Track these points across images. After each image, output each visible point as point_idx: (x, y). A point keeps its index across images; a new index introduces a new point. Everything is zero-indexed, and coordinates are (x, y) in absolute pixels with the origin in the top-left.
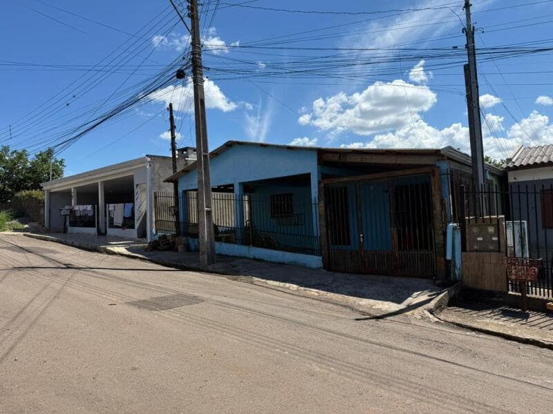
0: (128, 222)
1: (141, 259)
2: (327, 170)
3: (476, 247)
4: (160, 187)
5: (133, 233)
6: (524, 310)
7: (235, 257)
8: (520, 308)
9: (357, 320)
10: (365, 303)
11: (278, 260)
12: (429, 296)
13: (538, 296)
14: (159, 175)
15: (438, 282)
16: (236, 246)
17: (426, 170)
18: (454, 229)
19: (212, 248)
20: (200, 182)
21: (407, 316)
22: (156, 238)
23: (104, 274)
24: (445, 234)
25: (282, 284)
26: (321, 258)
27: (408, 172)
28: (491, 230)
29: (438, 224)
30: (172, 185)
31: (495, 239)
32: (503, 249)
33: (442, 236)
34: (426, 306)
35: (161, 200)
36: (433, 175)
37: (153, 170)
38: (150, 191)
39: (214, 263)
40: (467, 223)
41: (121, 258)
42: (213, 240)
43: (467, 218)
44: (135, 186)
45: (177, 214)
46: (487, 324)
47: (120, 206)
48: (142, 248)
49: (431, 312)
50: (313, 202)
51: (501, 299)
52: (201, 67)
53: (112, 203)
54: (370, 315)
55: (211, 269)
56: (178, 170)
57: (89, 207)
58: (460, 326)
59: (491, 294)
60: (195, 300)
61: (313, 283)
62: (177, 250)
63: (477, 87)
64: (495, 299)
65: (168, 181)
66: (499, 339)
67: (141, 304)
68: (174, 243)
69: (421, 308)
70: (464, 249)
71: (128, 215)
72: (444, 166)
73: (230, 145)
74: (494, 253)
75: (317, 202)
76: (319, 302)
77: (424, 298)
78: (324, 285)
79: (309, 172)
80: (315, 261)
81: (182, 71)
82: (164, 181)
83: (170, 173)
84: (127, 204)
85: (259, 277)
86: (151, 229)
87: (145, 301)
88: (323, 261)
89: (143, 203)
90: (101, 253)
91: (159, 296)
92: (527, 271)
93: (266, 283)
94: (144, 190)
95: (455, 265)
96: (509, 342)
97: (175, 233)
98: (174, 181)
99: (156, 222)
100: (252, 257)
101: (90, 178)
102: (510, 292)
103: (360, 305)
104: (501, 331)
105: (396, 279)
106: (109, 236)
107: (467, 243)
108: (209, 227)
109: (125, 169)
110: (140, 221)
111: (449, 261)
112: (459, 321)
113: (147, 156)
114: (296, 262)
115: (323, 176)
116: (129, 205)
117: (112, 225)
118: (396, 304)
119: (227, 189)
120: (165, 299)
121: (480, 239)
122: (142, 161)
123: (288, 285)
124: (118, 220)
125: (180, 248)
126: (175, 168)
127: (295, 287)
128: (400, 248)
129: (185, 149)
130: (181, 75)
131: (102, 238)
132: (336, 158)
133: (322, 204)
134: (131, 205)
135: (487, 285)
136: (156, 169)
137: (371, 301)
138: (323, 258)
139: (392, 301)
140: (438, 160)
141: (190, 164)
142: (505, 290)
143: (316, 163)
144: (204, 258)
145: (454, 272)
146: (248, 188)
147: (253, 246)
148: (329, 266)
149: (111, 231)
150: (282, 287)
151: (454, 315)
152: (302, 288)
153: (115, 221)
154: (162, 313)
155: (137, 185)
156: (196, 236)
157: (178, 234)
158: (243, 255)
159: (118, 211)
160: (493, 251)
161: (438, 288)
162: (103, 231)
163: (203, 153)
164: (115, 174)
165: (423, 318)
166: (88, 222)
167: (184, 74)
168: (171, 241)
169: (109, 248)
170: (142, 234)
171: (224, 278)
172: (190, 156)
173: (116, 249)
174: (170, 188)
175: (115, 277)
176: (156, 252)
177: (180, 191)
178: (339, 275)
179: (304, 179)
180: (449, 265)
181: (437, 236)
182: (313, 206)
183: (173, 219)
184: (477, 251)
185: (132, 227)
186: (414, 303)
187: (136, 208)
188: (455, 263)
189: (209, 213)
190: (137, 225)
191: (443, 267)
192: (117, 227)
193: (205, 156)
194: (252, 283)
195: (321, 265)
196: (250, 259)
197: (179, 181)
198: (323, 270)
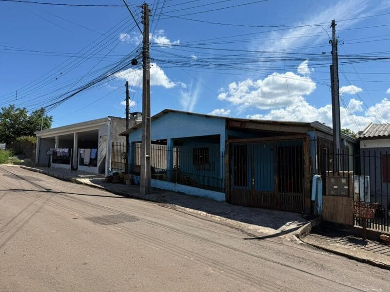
0: (93, 162)
1: (99, 188)
2: (232, 133)
3: (332, 192)
4: (116, 139)
5: (96, 170)
6: (364, 239)
7: (164, 191)
8: (361, 237)
9: (245, 239)
10: (252, 227)
11: (195, 194)
12: (298, 225)
13: (375, 230)
14: (116, 130)
15: (304, 216)
16: (166, 183)
17: (300, 137)
18: (318, 179)
19: (149, 183)
20: (143, 136)
21: (281, 238)
22: (111, 174)
23: (72, 198)
24: (311, 182)
25: (196, 211)
26: (224, 194)
27: (288, 137)
28: (344, 181)
29: (307, 175)
30: (125, 137)
31: (346, 187)
32: (351, 195)
33: (309, 184)
34: (294, 232)
35: (116, 148)
36: (305, 140)
37: (112, 126)
38: (109, 143)
39: (149, 193)
40: (327, 175)
41: (86, 187)
42: (150, 178)
43: (327, 172)
44: (99, 138)
45: (127, 158)
46: (337, 247)
47: (88, 151)
48: (101, 181)
49: (298, 236)
50: (221, 155)
51: (348, 230)
52: (149, 58)
53: (82, 148)
54: (254, 236)
55: (147, 198)
56: (130, 128)
57: (67, 150)
58: (317, 247)
59: (342, 226)
60: (133, 219)
61: (218, 211)
62: (125, 183)
63: (338, 81)
64: (344, 230)
65: (122, 135)
66: (344, 258)
67: (95, 220)
68: (123, 178)
69: (291, 233)
70: (324, 193)
71: (93, 157)
72: (313, 135)
73: (166, 112)
74: (345, 198)
75: (224, 155)
76: (220, 225)
77: (294, 226)
78: (225, 213)
79: (218, 134)
80: (220, 196)
81: (136, 60)
82: (119, 135)
83: (124, 130)
84: (92, 149)
85: (180, 205)
86: (108, 168)
87: (99, 218)
88: (226, 197)
89: (104, 149)
90: (72, 182)
91: (108, 215)
92: (367, 212)
93: (185, 210)
94: (105, 140)
95: (317, 205)
96: (351, 260)
97: (124, 171)
98: (126, 135)
99: (112, 162)
101: (69, 130)
102: (355, 226)
103: (248, 229)
104: (346, 253)
105: (276, 212)
106: (79, 171)
107: (327, 190)
108: (148, 168)
109: (94, 125)
110: (101, 162)
111: (314, 201)
112: (317, 244)
113: (109, 117)
114: (207, 196)
115: (229, 137)
116: (94, 150)
117: (82, 163)
118: (273, 230)
119: (163, 142)
120: (112, 217)
121: (336, 187)
122: (105, 120)
123: (199, 212)
124: (87, 160)
125: (127, 182)
126: (127, 126)
127: (204, 213)
128: (280, 190)
129: (136, 113)
130: (134, 63)
131: (74, 172)
132: (239, 125)
133: (227, 156)
134: (95, 150)
135: (339, 220)
136: (114, 126)
137: (257, 227)
138: (226, 194)
139: (271, 228)
140: (309, 130)
141: (138, 123)
142: (351, 224)
143: (224, 128)
144: (143, 190)
145: (316, 209)
146: (177, 142)
147: (178, 183)
148: (230, 200)
149: (80, 168)
150: (195, 213)
151: (314, 240)
152: (210, 215)
153: (84, 161)
154: (109, 227)
155: (101, 137)
156: (139, 174)
157: (127, 172)
158: (170, 189)
159: (86, 154)
160: (345, 196)
161: (304, 220)
162: (75, 167)
163: (146, 117)
164: (86, 128)
165: (292, 240)
166: (65, 160)
167: (137, 62)
168: (121, 177)
169: (78, 179)
170: (102, 171)
171: (156, 205)
172: (138, 118)
173: (83, 181)
174: (123, 140)
175: (79, 200)
176: (110, 184)
177: (130, 142)
178: (236, 207)
179: (216, 139)
180: (313, 204)
181: (305, 183)
182: (221, 157)
183: (124, 161)
184: (333, 195)
185: (96, 165)
186: (287, 229)
187: (99, 152)
188: (317, 203)
189: (148, 158)
190: (99, 164)
191: (309, 205)
192: (86, 165)
193: (148, 119)
194: (175, 209)
195: (224, 199)
196: (175, 192)
197: (130, 135)
198: (226, 203)
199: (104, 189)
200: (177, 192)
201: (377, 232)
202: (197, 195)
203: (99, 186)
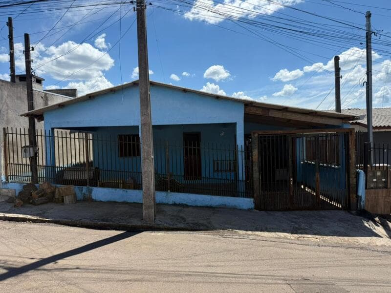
3: (372, 186)
24: (356, 177)
26: (252, 200)
28: (379, 174)
29: (353, 170)
31: (384, 180)
32: (389, 187)
36: (351, 135)
70: (366, 188)
74: (384, 190)
75: (243, 150)
79: (236, 122)
80: (246, 203)
82: (24, 115)
88: (254, 203)
95: (361, 199)
98: (30, 117)
99: (7, 166)
100: (171, 203)
111: (359, 197)
114: (225, 205)
121: (375, 180)
138: (255, 200)
142: (389, 213)
143: (243, 114)
145: (360, 204)
147: (171, 191)
148: (260, 206)
150: (281, 238)
152: (297, 236)
160: (383, 188)
161: (361, 217)
181: (351, 179)
191: (355, 201)
195: (253, 206)
198: (255, 211)
199: (49, 222)
200: (172, 205)
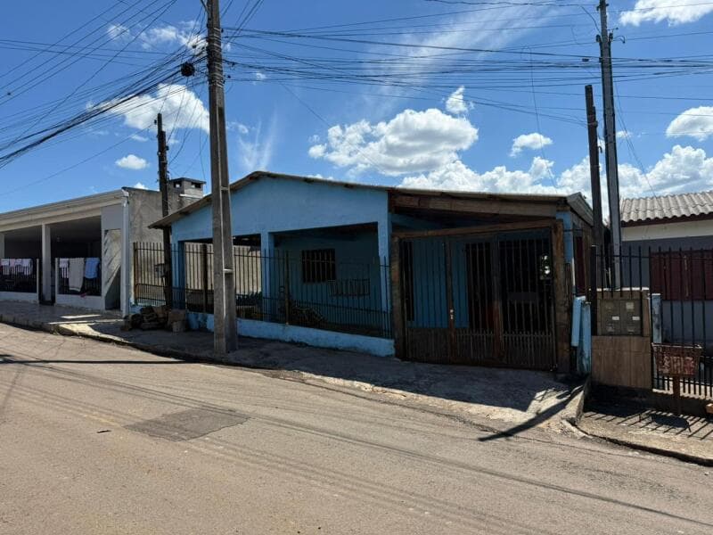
0: (91, 287)
1: (118, 343)
2: (399, 220)
3: (610, 329)
4: (142, 235)
5: (100, 302)
6: (677, 414)
7: (263, 341)
8: (675, 413)
9: (482, 440)
10: (476, 409)
11: (332, 343)
12: (558, 397)
13: (692, 395)
14: (141, 217)
15: (561, 376)
16: (264, 324)
17: (547, 223)
18: (583, 304)
19: (233, 328)
20: (216, 229)
21: (542, 430)
22: (137, 310)
23: (64, 371)
24: (570, 310)
25: (348, 383)
26: (392, 342)
27: (521, 225)
28: (630, 306)
29: (561, 298)
30: (161, 232)
31: (636, 318)
32: (646, 332)
33: (567, 315)
34: (562, 413)
35: (143, 254)
36: (556, 232)
37: (132, 210)
38: (128, 241)
39: (234, 350)
40: (599, 296)
41: (87, 341)
42: (235, 317)
43: (599, 290)
44: (103, 234)
45: (168, 276)
46: (648, 438)
47: (77, 263)
48: (116, 325)
49: (572, 422)
50: (382, 263)
51: (644, 399)
52: (220, 60)
53: (64, 257)
54: (492, 430)
55: (233, 360)
56: (171, 212)
57: (26, 262)
58: (616, 443)
59: (631, 392)
61: (390, 379)
62: (170, 329)
63: (614, 115)
64: (637, 399)
65: (156, 226)
66: (674, 461)
67: (152, 428)
68: (166, 318)
69: (556, 417)
70: (594, 332)
71: (91, 275)
72: (568, 220)
73: (256, 177)
74: (635, 338)
75: (387, 264)
76: (411, 411)
77: (552, 401)
78: (407, 383)
79: (374, 220)
80: (384, 346)
81: (191, 65)
82: (149, 227)
83: (158, 216)
84: (88, 259)
85: (310, 372)
86: (128, 296)
87: (157, 422)
88: (395, 347)
89: (114, 256)
90: (51, 332)
91: (175, 411)
92: (685, 363)
93: (324, 382)
94: (117, 239)
95: (582, 354)
96: (687, 464)
97: (164, 304)
98: (166, 228)
99: (135, 286)
100: (288, 340)
101: (29, 218)
102: (655, 390)
103: (471, 415)
104: (671, 449)
105: (502, 373)
106: (60, 306)
107: (599, 324)
108: (229, 296)
109: (90, 207)
110: (109, 285)
111: (575, 348)
112: (610, 434)
113: (124, 188)
114: (355, 348)
115: (395, 228)
116: (93, 261)
117: (65, 288)
118: (520, 412)
120: (187, 416)
121: (616, 318)
122: (116, 196)
123: (356, 384)
124: (76, 283)
125: (176, 326)
126: (165, 207)
127: (367, 387)
128: (506, 328)
129: (180, 181)
130: (187, 70)
131: (48, 309)
132: (414, 203)
133: (396, 266)
134: (96, 260)
135: (626, 379)
136: (137, 208)
137: (484, 408)
138: (395, 342)
139: (513, 407)
140: (558, 211)
141: (188, 204)
142: (649, 387)
143: (386, 207)
144: (220, 343)
145: (581, 362)
146: (279, 238)
147: (290, 324)
148: (403, 353)
149: (61, 299)
150: (349, 388)
151: (600, 425)
152: (380, 389)
153: (71, 284)
154: (194, 444)
155: (107, 231)
156: (210, 309)
157: (170, 304)
158: (273, 337)
159: (75, 270)
160: (634, 335)
161: (562, 385)
162: (48, 298)
163: (221, 189)
164: (71, 214)
165: (564, 432)
166: (24, 284)
167: (194, 70)
168: (161, 316)
169: (64, 326)
170: (114, 303)
171: (256, 374)
172: (185, 191)
173: (76, 328)
174: (157, 237)
175: (83, 376)
176: (139, 332)
177: (173, 240)
178: (421, 367)
180: (575, 352)
181: (558, 314)
182: (382, 269)
183: (160, 282)
184: (611, 334)
185: (98, 293)
186: (544, 409)
187: (104, 264)
188: (582, 351)
189: (229, 276)
190: (105, 290)
191: (567, 355)
192: (74, 293)
193: (225, 193)
194: (303, 381)
195: (393, 352)
196: (286, 342)
197: (173, 226)
198: (396, 359)
199: (129, 345)
200: (289, 343)
201: (698, 399)
202: (334, 346)
203: (116, 338)
